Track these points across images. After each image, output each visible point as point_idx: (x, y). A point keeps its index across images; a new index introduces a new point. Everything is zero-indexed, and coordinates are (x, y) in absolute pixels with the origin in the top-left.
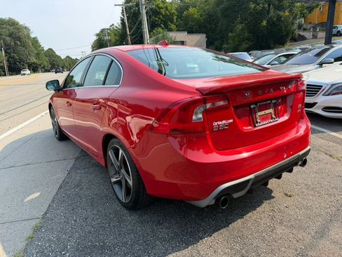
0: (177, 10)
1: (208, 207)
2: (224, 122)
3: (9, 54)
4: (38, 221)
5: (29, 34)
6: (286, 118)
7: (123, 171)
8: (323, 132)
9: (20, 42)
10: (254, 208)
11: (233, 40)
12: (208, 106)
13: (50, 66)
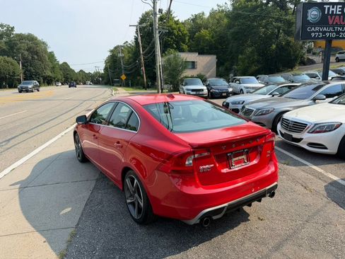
0: (189, 30)
1: (195, 224)
2: (207, 166)
3: (26, 67)
4: (73, 229)
5: (46, 49)
6: (255, 162)
7: (136, 195)
8: (306, 165)
9: (38, 56)
10: (232, 227)
11: (243, 62)
12: (196, 156)
13: (63, 79)
